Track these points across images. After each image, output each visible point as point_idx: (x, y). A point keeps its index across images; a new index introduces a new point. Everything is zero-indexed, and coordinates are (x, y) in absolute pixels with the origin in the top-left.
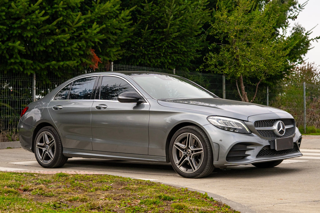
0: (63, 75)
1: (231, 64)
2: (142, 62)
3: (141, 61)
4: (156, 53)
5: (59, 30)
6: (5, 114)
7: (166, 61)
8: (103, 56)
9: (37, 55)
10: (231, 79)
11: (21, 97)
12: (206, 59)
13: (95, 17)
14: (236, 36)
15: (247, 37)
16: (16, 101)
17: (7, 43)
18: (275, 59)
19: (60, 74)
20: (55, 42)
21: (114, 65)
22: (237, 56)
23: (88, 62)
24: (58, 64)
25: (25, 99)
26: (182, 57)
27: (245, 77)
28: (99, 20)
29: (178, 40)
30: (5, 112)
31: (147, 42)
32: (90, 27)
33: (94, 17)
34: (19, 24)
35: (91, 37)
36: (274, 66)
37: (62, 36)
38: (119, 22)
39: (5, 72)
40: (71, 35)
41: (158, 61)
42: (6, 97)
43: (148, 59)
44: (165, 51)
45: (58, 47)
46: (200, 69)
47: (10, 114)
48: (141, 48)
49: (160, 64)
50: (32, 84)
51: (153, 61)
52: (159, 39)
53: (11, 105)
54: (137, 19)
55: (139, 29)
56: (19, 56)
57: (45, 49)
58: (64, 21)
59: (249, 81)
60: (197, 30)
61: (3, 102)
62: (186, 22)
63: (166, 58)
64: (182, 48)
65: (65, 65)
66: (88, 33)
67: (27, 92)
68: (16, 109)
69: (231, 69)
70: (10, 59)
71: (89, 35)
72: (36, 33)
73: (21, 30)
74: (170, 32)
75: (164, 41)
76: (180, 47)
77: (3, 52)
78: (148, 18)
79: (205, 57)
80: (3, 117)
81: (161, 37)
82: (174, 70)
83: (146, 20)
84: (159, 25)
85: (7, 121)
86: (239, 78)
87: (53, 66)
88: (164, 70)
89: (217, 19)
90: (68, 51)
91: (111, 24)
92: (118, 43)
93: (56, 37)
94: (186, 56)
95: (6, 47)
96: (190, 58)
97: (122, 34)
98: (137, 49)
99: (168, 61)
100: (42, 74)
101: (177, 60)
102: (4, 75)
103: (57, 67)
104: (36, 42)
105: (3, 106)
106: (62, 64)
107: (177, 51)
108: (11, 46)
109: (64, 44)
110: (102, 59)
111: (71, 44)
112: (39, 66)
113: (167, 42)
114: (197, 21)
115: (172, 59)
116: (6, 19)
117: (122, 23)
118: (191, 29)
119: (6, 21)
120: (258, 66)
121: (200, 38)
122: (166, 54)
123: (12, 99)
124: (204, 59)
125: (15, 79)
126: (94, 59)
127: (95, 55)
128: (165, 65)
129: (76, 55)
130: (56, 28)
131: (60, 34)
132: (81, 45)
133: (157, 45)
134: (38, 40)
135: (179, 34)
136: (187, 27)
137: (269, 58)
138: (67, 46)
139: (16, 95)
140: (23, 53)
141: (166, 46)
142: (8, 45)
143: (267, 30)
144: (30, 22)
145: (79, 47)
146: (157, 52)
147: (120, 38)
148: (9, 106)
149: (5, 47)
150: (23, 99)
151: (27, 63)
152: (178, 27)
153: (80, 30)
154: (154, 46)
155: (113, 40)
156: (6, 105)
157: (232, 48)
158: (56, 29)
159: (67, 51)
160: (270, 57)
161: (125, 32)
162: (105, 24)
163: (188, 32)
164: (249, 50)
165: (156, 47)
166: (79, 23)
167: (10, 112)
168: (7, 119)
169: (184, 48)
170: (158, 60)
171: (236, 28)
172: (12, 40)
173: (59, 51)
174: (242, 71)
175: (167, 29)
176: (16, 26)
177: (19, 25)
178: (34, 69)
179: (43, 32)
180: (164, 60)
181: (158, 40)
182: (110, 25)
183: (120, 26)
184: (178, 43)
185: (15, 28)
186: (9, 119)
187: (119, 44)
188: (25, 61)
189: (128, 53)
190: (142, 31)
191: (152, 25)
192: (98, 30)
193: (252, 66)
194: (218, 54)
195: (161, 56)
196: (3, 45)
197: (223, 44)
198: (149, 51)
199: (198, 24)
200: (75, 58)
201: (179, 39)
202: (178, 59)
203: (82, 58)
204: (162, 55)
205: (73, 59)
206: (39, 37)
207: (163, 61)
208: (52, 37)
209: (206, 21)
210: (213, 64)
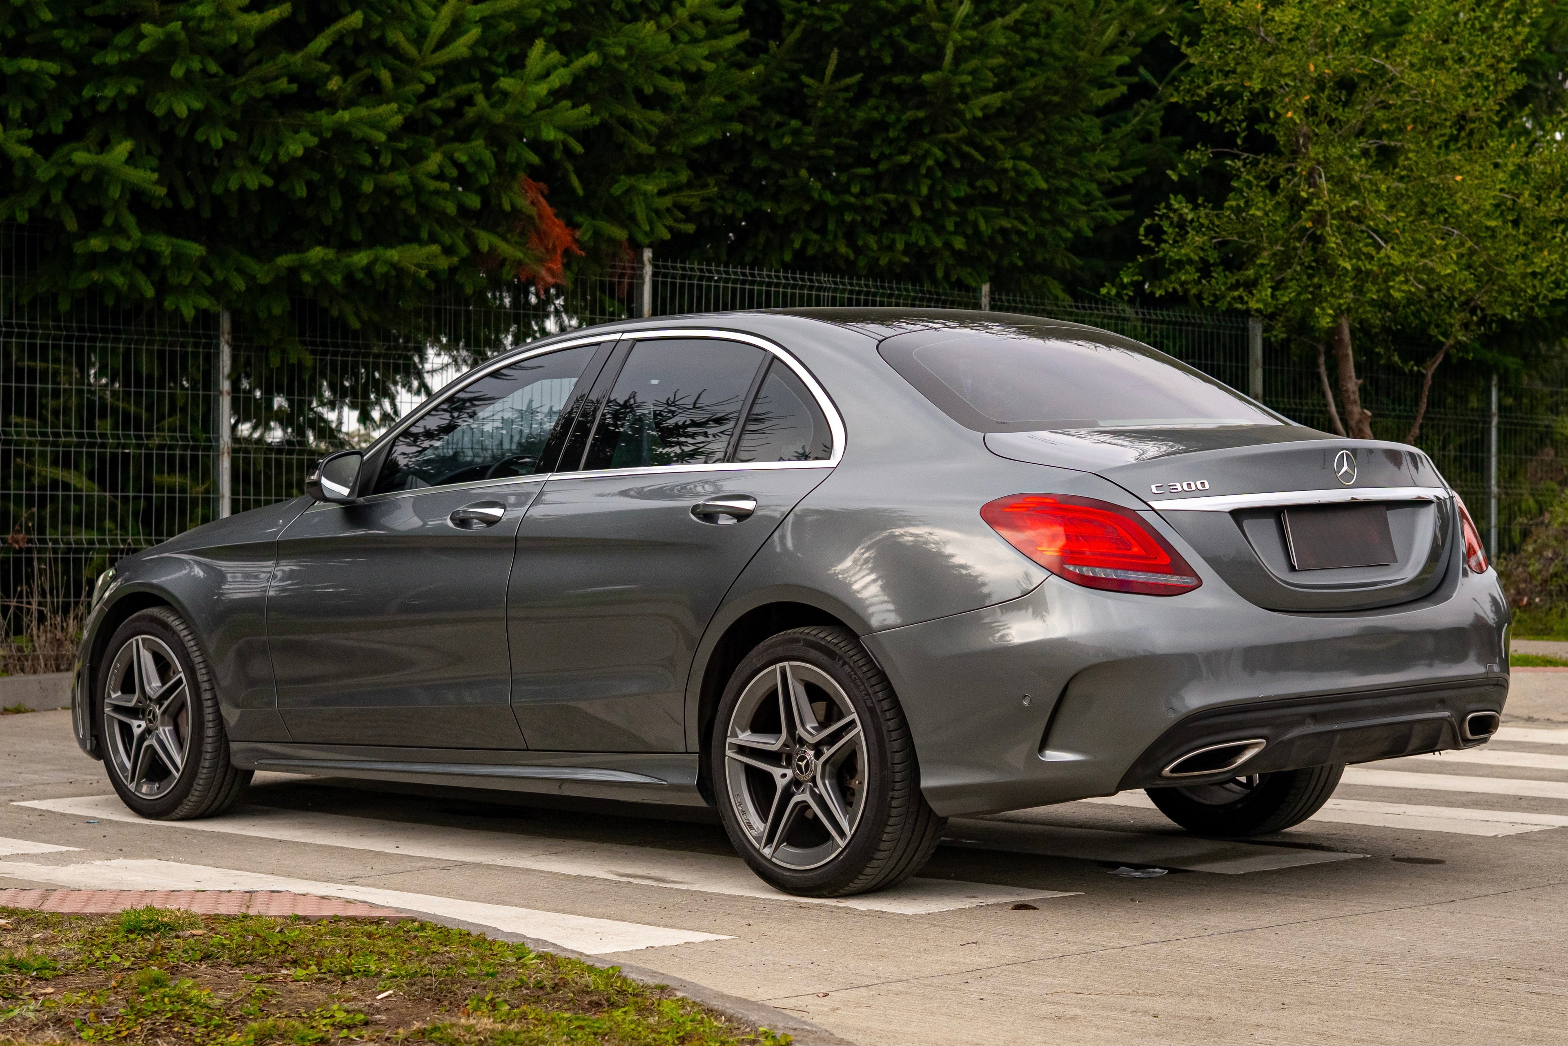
0: (376, 318)
1: (1284, 261)
2: (811, 251)
3: (806, 242)
4: (886, 202)
5: (345, 80)
6: (66, 522)
7: (938, 243)
8: (593, 218)
9: (234, 213)
10: (1294, 336)
11: (149, 437)
12: (1156, 233)
13: (544, 11)
14: (1311, 110)
15: (1372, 117)
16: (126, 456)
17: (66, 149)
18: (1522, 237)
19: (357, 314)
20: (324, 144)
21: (655, 266)
22: (1319, 218)
23: (506, 249)
24: (346, 260)
25: (171, 448)
26: (1025, 223)
27: (1362, 331)
28: (567, 26)
29: (1003, 133)
30: (66, 511)
31: (835, 140)
32: (516, 64)
33: (538, 13)
34: (125, 49)
35: (518, 116)
36: (1513, 271)
37: (362, 112)
38: (674, 39)
39: (64, 306)
40: (410, 108)
41: (893, 242)
42: (67, 435)
43: (840, 235)
44: (931, 188)
45: (340, 171)
46: (1124, 286)
47: (89, 527)
48: (803, 173)
49: (907, 260)
50: (210, 364)
51: (866, 246)
52: (899, 127)
53: (98, 476)
54: (782, 17)
55: (794, 76)
56: (130, 221)
57: (269, 182)
58: (375, 35)
59: (1387, 349)
60: (1109, 80)
61: (55, 463)
62: (1047, 36)
63: (940, 229)
64: (1027, 173)
65: (380, 269)
66: (505, 94)
67: (184, 410)
68: (125, 499)
69: (1286, 288)
70: (84, 235)
71: (510, 107)
72: (225, 97)
73: (141, 82)
74: (957, 90)
75: (923, 137)
76: (1015, 168)
77: (46, 200)
78: (837, 16)
79: (1148, 221)
80: (55, 541)
81: (909, 115)
82: (986, 288)
83: (827, 28)
84: (899, 52)
85: (77, 561)
86: (1334, 332)
87: (317, 274)
88: (930, 292)
89: (1213, 22)
90: (398, 192)
91: (630, 48)
92: (674, 148)
93: (326, 119)
94: (1047, 216)
95: (59, 175)
96: (1068, 227)
97: (700, 102)
98: (781, 182)
99: (948, 245)
100: (263, 315)
101: (999, 239)
102: (57, 319)
103: (336, 279)
104: (221, 144)
105: (55, 484)
106: (365, 261)
107: (995, 190)
108: (85, 167)
109: (375, 155)
110: (584, 234)
111: (415, 157)
112: (240, 271)
113: (944, 145)
114: (1103, 32)
115: (969, 231)
116: (60, 24)
117: (695, 40)
118: (1070, 72)
119: (57, 33)
120: (1431, 271)
121: (1126, 121)
122: (937, 205)
123: (103, 446)
124: (1142, 230)
125: (116, 340)
126: (542, 236)
127: (549, 210)
128: (931, 262)
129: (444, 213)
130: (327, 68)
131: (350, 104)
132: (464, 159)
133: (889, 157)
134: (233, 136)
135: (1004, 101)
136: (1050, 60)
137: (1488, 228)
138: (394, 167)
139: (126, 427)
140: (158, 206)
141: (937, 162)
142: (70, 163)
143: (1479, 76)
144: (182, 35)
145: (454, 173)
146: (890, 197)
147: (684, 121)
148: (84, 483)
149: (53, 172)
150: (161, 447)
151: (178, 258)
152: (999, 60)
153: (465, 83)
154: (874, 164)
155: (648, 136)
156: (72, 478)
157: (1294, 174)
158: (328, 77)
159: (390, 191)
160: (1492, 223)
161: (713, 92)
162: (599, 46)
163: (1056, 91)
164: (1383, 188)
165: (883, 166)
166: (454, 40)
167: (90, 514)
168: (78, 551)
169: (1035, 172)
170: (897, 237)
171: (1312, 68)
172: (94, 134)
173: (350, 193)
174: (1340, 297)
175: (939, 74)
176: (112, 58)
177: (127, 56)
178: (217, 291)
179: (257, 92)
180: (927, 239)
181: (892, 134)
182: (622, 52)
183: (685, 57)
184: (1000, 147)
185: (105, 73)
186: (88, 551)
187: (680, 152)
188: (162, 244)
189: (734, 200)
190: (808, 86)
191: (862, 52)
192: (558, 79)
193: (1397, 272)
194: (1218, 204)
195: (911, 216)
196: (46, 158)
197: (1245, 155)
198: (847, 191)
199: (1112, 48)
200: (437, 229)
201: (1007, 128)
202: (1003, 231)
203: (475, 231)
204: (917, 212)
205: (424, 235)
206: (238, 116)
207: (922, 243)
208: (309, 117)
209: (1154, 32)
210: (1190, 262)
